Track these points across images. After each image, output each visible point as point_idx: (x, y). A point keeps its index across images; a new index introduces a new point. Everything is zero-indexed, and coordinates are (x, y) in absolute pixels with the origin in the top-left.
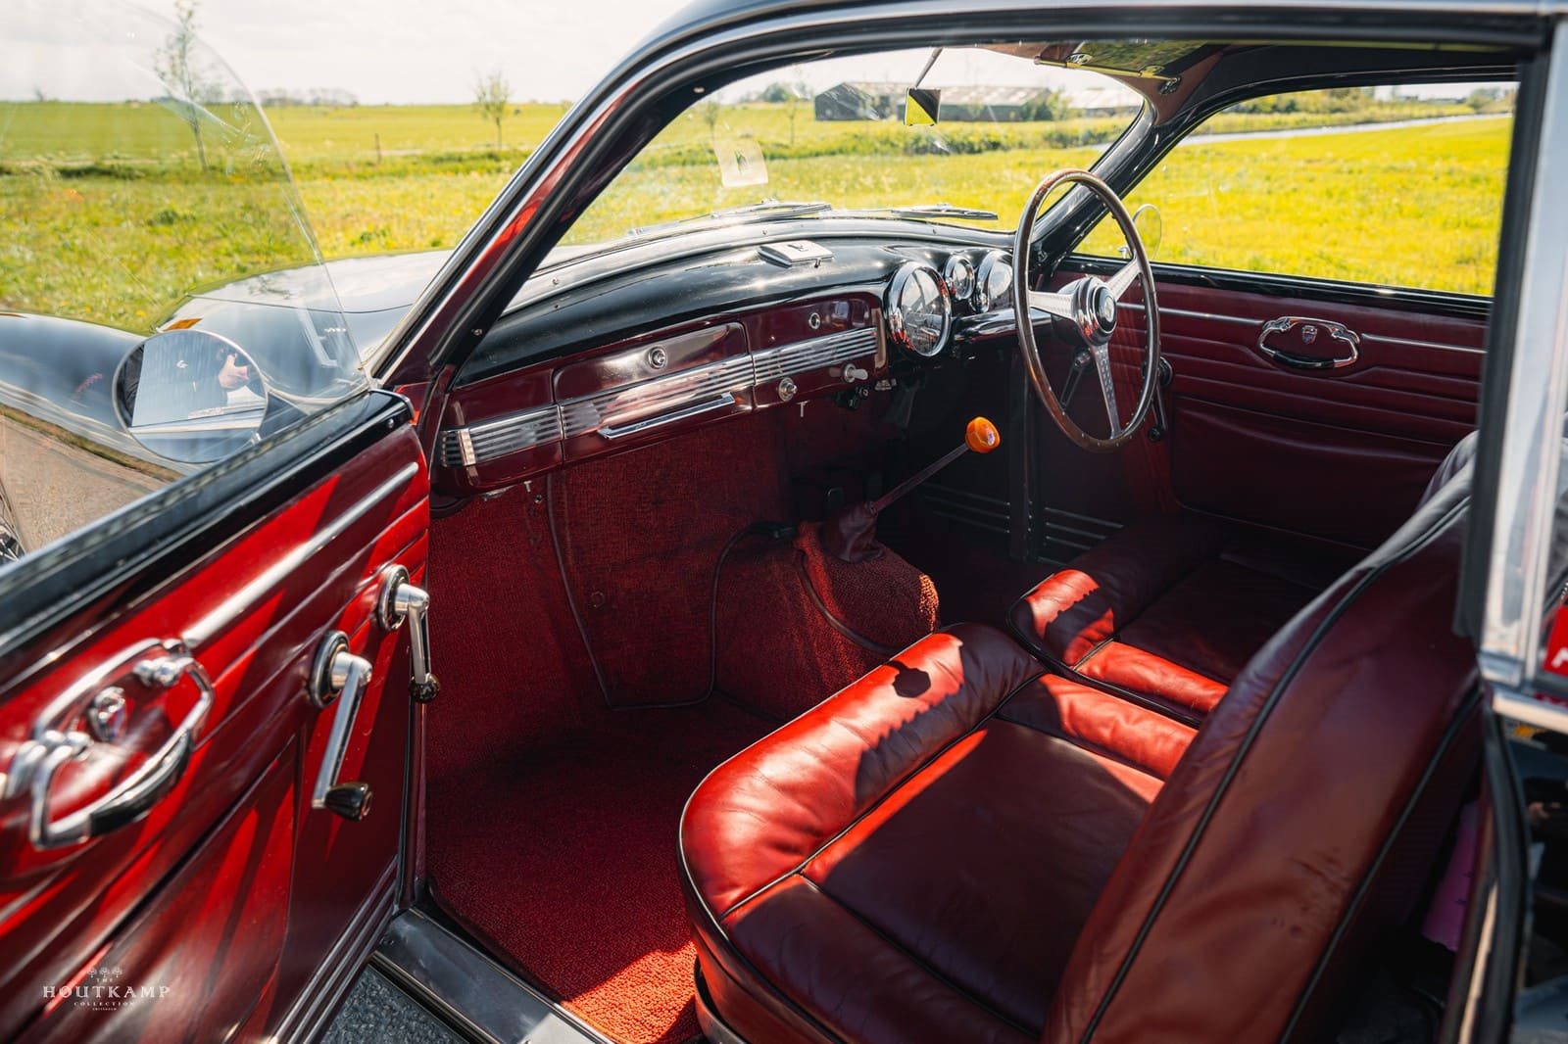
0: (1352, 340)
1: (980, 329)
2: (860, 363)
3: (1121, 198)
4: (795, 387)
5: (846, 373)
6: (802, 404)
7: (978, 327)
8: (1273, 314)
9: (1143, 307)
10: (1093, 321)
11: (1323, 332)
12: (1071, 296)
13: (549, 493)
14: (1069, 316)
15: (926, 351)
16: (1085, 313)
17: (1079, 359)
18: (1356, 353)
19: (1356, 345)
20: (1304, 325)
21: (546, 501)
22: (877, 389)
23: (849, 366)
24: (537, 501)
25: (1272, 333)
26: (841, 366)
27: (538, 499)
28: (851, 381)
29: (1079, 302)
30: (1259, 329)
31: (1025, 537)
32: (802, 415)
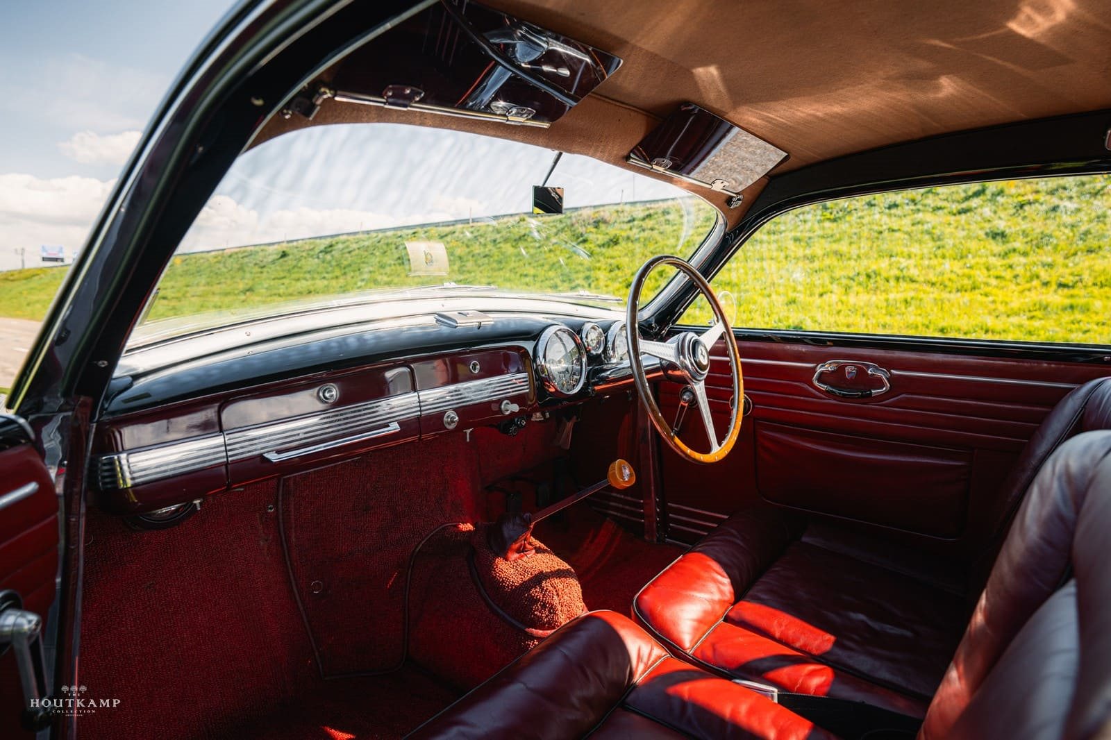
0: (882, 375)
1: (610, 375)
2: (513, 400)
3: (709, 282)
4: (457, 418)
5: (503, 407)
6: (468, 431)
7: (608, 373)
8: (822, 359)
9: (728, 359)
10: (692, 364)
11: (861, 372)
12: (674, 345)
13: (280, 503)
14: (673, 360)
15: (568, 390)
16: (684, 357)
17: (685, 397)
18: (889, 385)
19: (887, 379)
20: (846, 366)
21: (277, 510)
22: (532, 420)
23: (505, 402)
24: (269, 511)
25: (822, 373)
26: (500, 402)
27: (271, 509)
28: (507, 413)
29: (680, 351)
30: (813, 370)
31: (655, 525)
32: (468, 440)
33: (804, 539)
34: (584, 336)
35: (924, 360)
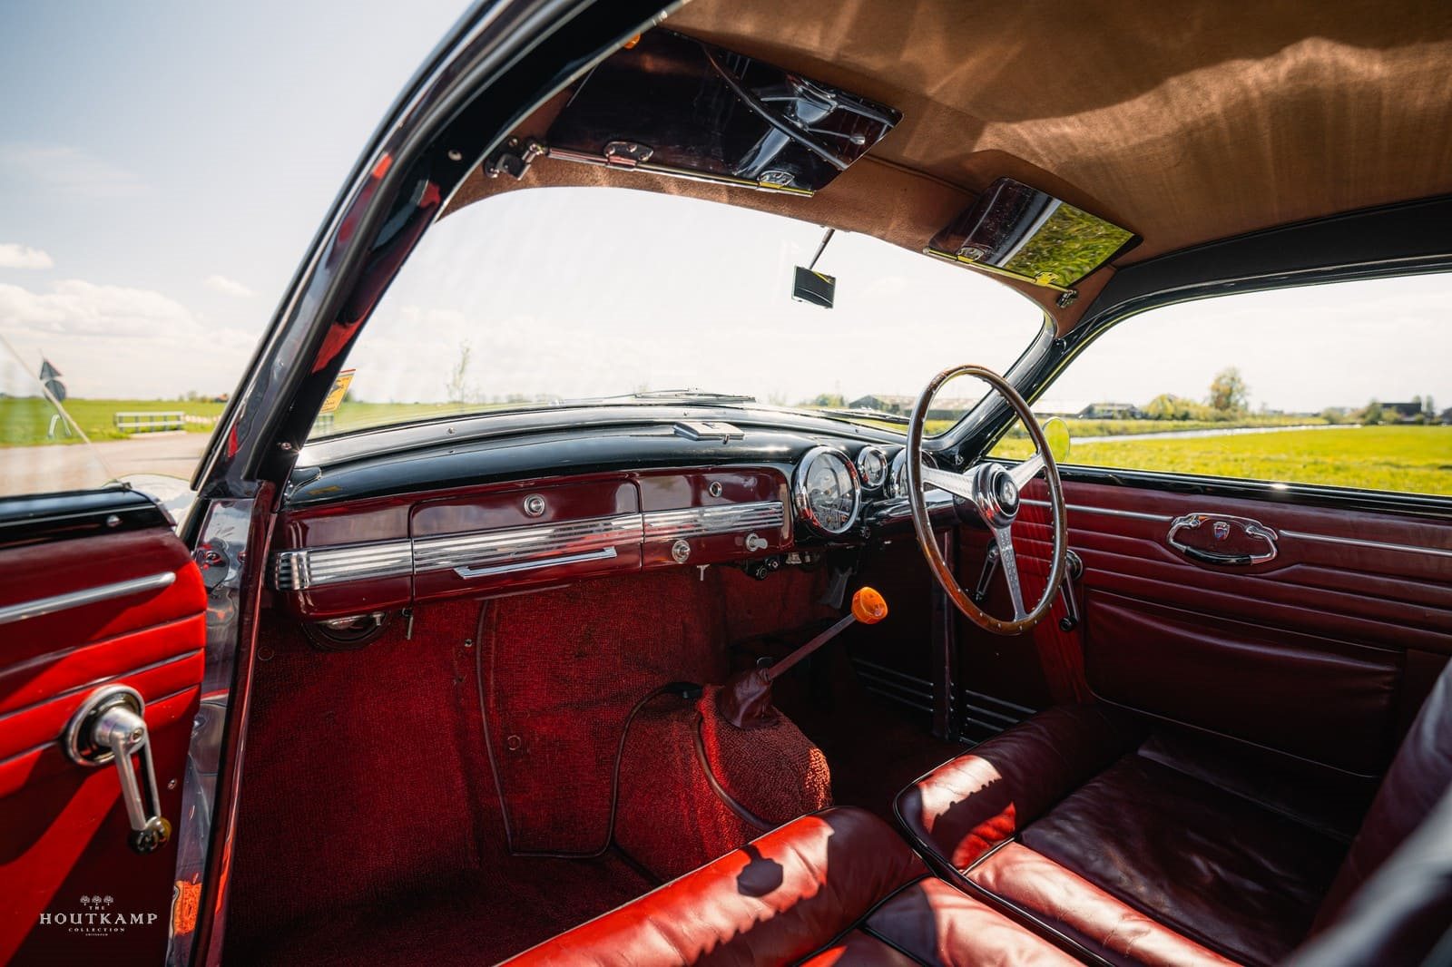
0: (1269, 535)
1: (891, 512)
2: (761, 533)
3: (1030, 405)
4: (689, 549)
5: (748, 541)
6: (702, 568)
7: (889, 510)
8: (1183, 510)
9: (1050, 504)
10: (994, 504)
11: (1236, 530)
12: (972, 478)
13: (479, 638)
14: (970, 497)
15: (834, 529)
16: (986, 497)
17: (993, 551)
18: (1275, 549)
19: (1273, 541)
20: (1216, 521)
21: (475, 646)
22: (787, 562)
23: (751, 535)
24: (466, 645)
25: (1181, 529)
26: (744, 535)
27: (469, 643)
28: (753, 550)
29: (980, 485)
30: (1168, 525)
31: (947, 717)
32: (702, 579)
33: (1143, 753)
34: (860, 462)
35: (1331, 520)
